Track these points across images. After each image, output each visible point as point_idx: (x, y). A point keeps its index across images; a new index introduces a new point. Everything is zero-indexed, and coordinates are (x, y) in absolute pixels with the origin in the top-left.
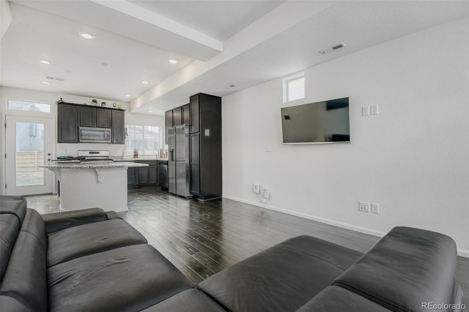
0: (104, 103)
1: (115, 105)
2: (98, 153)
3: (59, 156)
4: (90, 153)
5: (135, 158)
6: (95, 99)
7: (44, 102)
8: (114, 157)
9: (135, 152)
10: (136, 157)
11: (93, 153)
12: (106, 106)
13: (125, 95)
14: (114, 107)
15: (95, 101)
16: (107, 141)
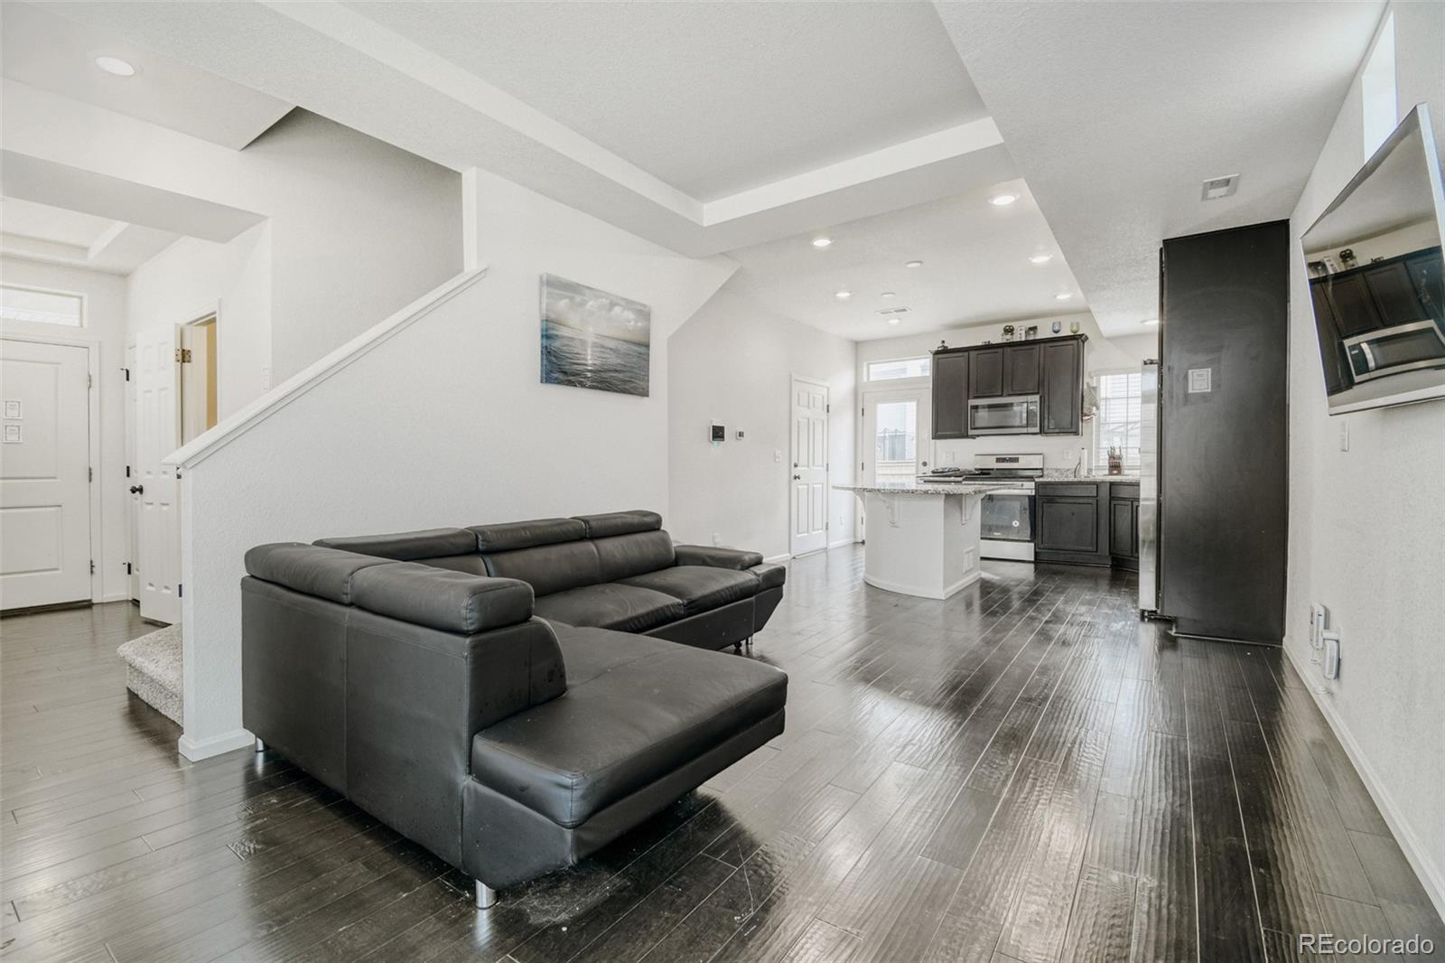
0: (1034, 329)
1: (1056, 328)
2: (1016, 460)
3: (940, 467)
4: (998, 460)
5: (1111, 474)
6: (1009, 324)
7: (914, 355)
8: (1057, 470)
9: (1112, 457)
10: (1115, 472)
11: (1004, 460)
12: (1039, 336)
13: (1055, 296)
14: (1056, 332)
15: (1009, 331)
16: (1031, 430)
